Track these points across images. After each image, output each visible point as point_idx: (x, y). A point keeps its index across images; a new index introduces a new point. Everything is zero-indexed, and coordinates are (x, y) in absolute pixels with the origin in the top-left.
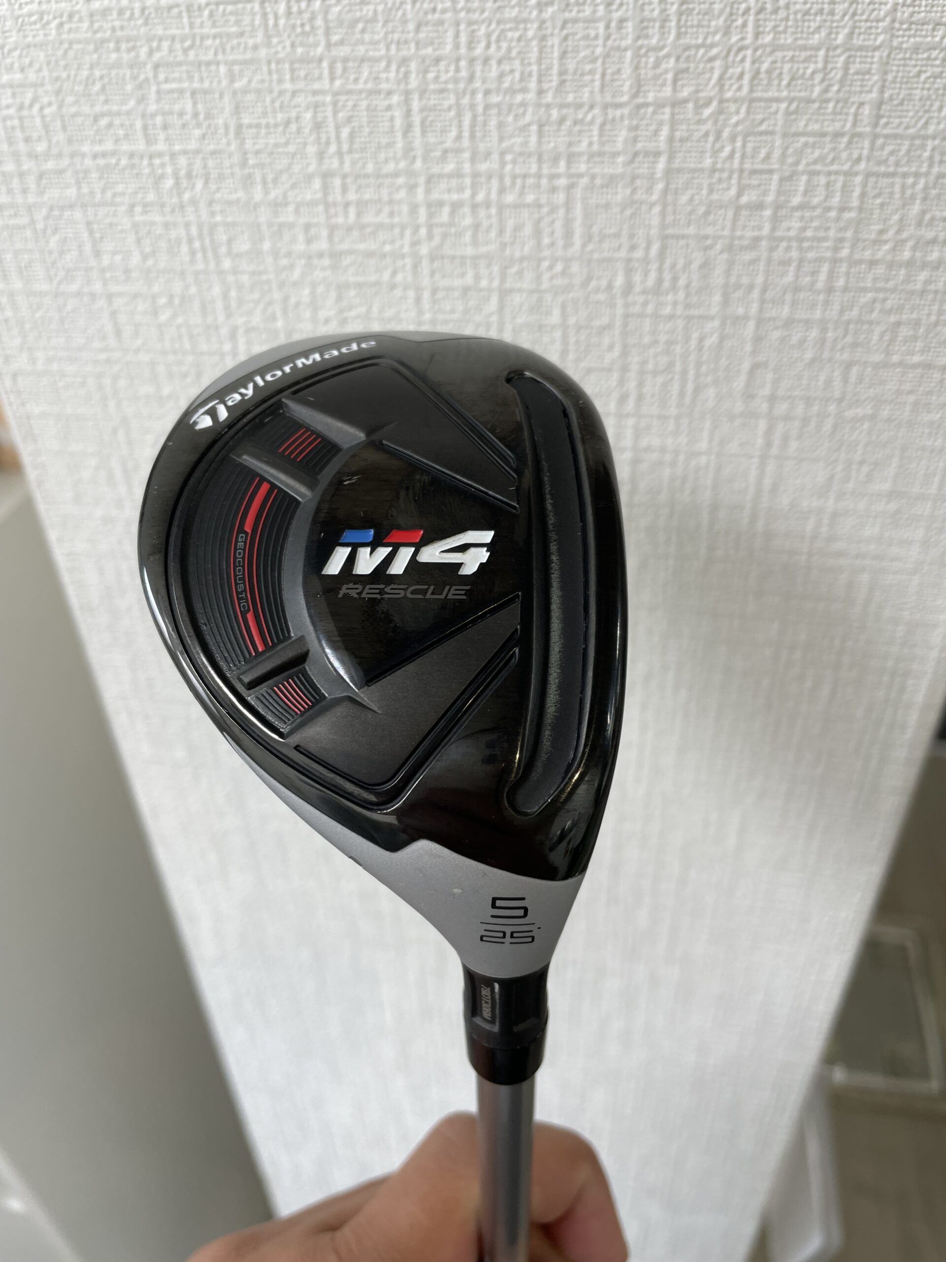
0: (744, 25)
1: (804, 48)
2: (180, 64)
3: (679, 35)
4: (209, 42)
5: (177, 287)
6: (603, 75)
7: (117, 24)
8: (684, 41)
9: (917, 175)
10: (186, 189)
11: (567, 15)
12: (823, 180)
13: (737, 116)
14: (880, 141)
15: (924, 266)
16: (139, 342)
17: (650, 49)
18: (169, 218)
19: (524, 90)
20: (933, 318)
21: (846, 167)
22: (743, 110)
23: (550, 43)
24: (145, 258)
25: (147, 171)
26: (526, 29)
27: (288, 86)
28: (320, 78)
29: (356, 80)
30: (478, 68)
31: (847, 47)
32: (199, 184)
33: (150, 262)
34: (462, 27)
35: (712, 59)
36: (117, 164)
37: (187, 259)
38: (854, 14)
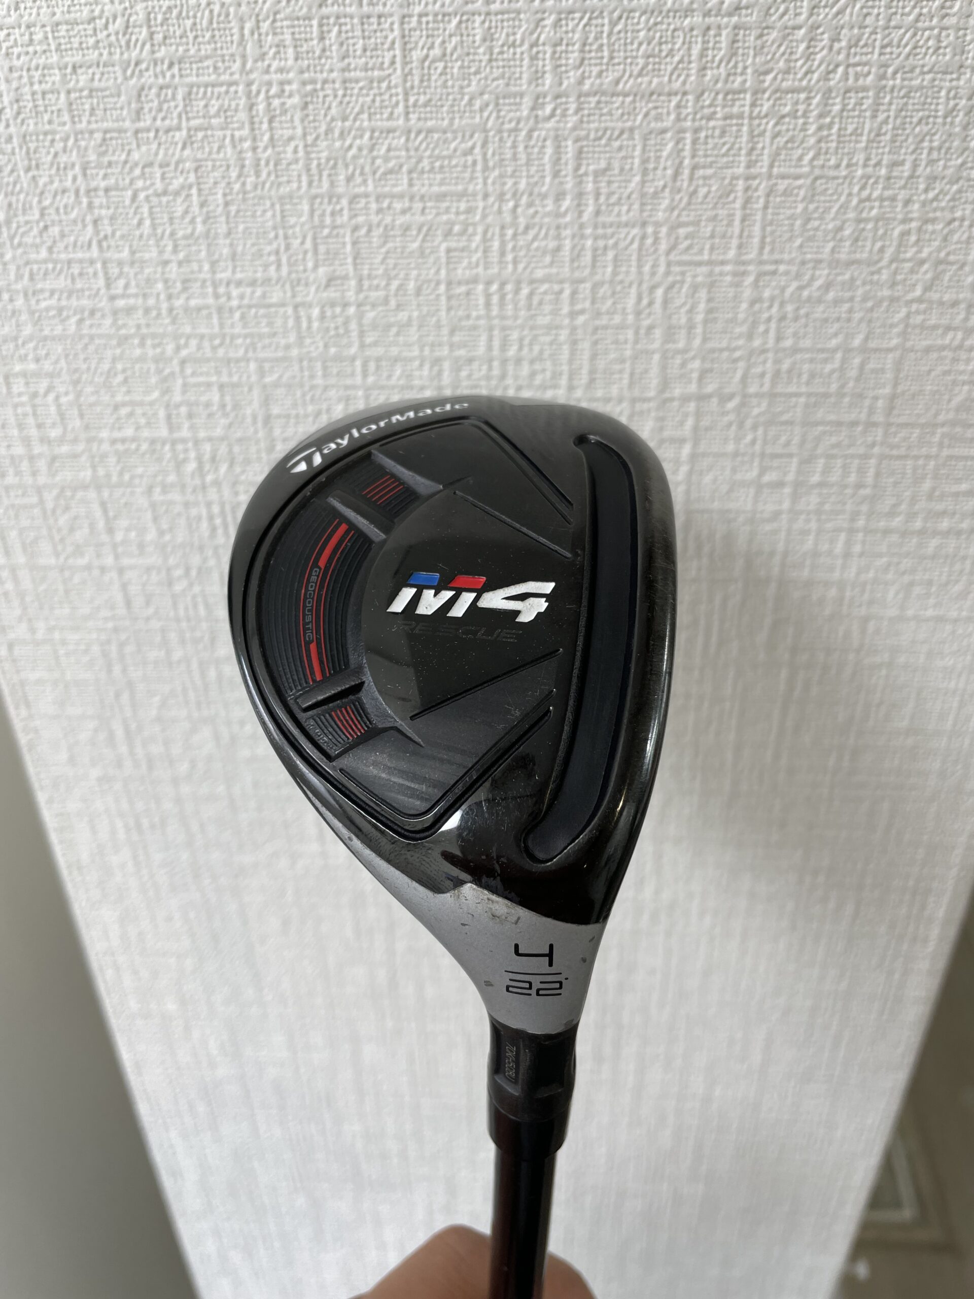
0: (767, 331)
1: (822, 350)
2: (208, 360)
3: (705, 340)
4: (240, 341)
5: (195, 560)
6: (632, 374)
7: (143, 322)
8: (710, 345)
9: (928, 457)
10: (209, 471)
11: (597, 322)
12: (839, 462)
13: (758, 409)
14: (893, 429)
15: (935, 533)
16: (151, 611)
17: (678, 352)
18: (191, 498)
19: (555, 387)
20: (944, 578)
21: (862, 450)
22: (764, 404)
23: (580, 347)
24: (161, 533)
25: (168, 455)
26: (557, 335)
27: (319, 381)
28: (353, 374)
29: (389, 377)
30: (510, 368)
31: (864, 349)
32: (223, 468)
33: (167, 537)
34: (496, 332)
35: (736, 361)
36: (137, 449)
37: (206, 534)
38: (870, 321)
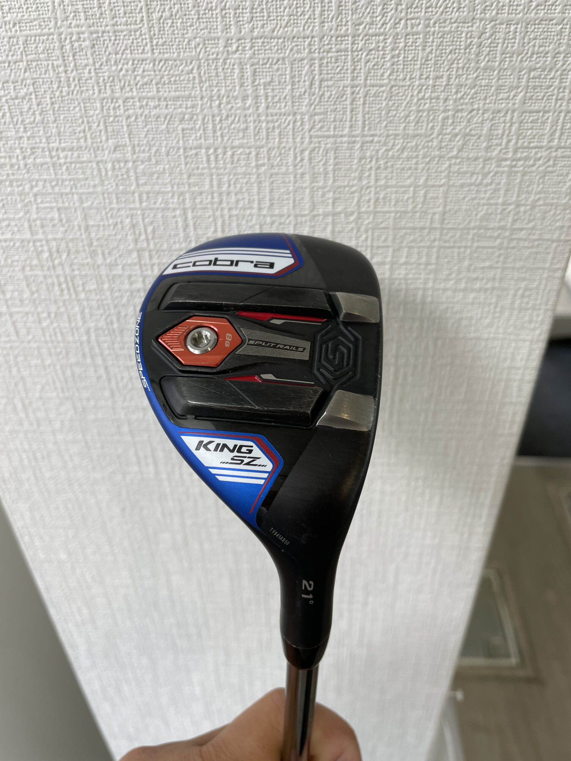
0: (370, 176)
1: (402, 187)
2: (50, 194)
3: (334, 181)
4: (67, 183)
5: (53, 308)
6: (294, 201)
7: (10, 172)
8: (337, 184)
9: (466, 247)
10: (56, 258)
11: (272, 171)
12: (416, 250)
13: (367, 220)
14: (445, 231)
15: (473, 290)
16: (30, 337)
17: (319, 188)
18: (48, 273)
19: (251, 208)
20: (479, 316)
21: (428, 244)
22: (371, 217)
23: (263, 185)
24: (32, 293)
25: (32, 249)
26: (250, 178)
27: (115, 205)
28: (134, 201)
29: (155, 203)
30: (224, 197)
31: (425, 185)
32: (64, 256)
33: (36, 295)
34: (214, 177)
35: (353, 193)
36: (14, 245)
37: (58, 293)
38: (428, 169)
